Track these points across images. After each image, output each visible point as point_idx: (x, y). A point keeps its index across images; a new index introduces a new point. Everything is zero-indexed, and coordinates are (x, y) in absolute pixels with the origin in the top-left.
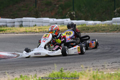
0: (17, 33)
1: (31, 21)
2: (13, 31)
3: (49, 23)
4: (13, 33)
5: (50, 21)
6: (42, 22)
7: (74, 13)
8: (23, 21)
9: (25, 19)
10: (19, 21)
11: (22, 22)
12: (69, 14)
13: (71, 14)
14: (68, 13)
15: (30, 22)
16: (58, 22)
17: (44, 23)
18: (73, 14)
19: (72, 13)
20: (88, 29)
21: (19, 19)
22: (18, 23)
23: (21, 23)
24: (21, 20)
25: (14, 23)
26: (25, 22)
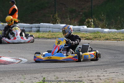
6: (59, 28)
9: (42, 25)
10: (37, 26)
11: (39, 27)
14: (86, 20)
15: (47, 28)
17: (61, 29)
19: (90, 20)
20: (100, 37)
21: (37, 25)
24: (38, 25)
25: (32, 28)
26: (42, 27)
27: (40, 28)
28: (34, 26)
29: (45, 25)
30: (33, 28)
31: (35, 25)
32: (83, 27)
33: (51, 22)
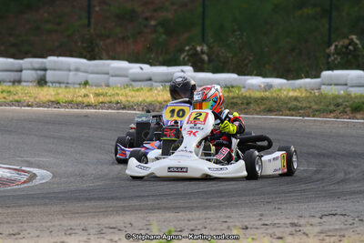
0: (29, 106)
1: (72, 68)
2: (16, 98)
3: (126, 76)
4: (18, 103)
5: (131, 71)
6: (108, 74)
7: (205, 48)
8: (48, 67)
9: (55, 62)
10: (36, 66)
11: (45, 70)
12: (189, 51)
13: (196, 51)
14: (187, 48)
15: (70, 70)
16: (154, 74)
17: (112, 76)
18: (203, 52)
19: (199, 49)
21: (37, 62)
22: (33, 72)
23: (42, 73)
24: (42, 63)
25: (21, 71)
26: (54, 70)
27: (49, 73)
28: (30, 66)
29: (62, 63)
30: (24, 72)
31: (31, 63)
32: (182, 71)
33: (74, 54)
